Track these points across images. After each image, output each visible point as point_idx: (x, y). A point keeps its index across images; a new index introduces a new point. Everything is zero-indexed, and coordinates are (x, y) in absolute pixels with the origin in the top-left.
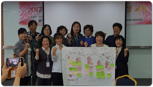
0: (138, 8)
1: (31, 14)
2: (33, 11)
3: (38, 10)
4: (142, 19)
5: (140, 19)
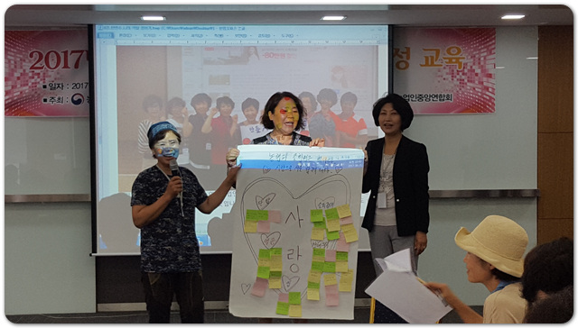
0: (432, 57)
1: (41, 74)
2: (52, 64)
3: (71, 62)
4: (448, 95)
5: (441, 95)
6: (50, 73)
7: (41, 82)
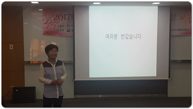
2: (61, 19)
5: (186, 29)
6: (60, 21)
7: (57, 24)
